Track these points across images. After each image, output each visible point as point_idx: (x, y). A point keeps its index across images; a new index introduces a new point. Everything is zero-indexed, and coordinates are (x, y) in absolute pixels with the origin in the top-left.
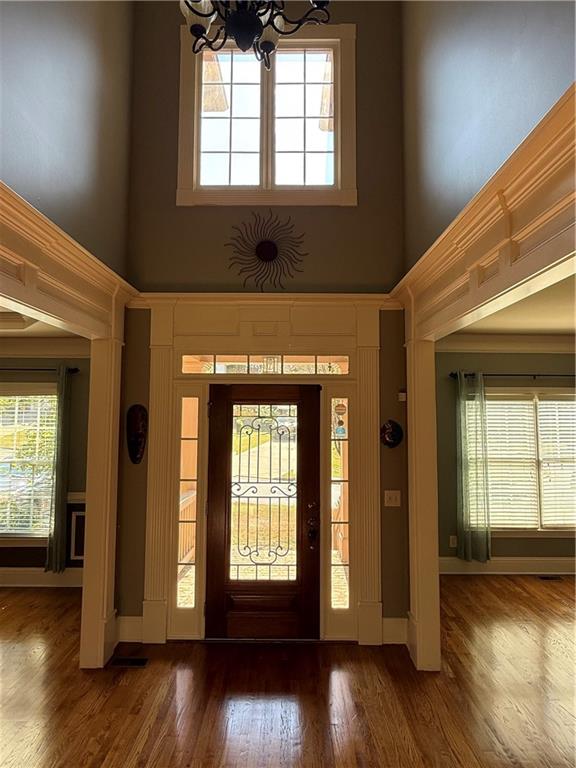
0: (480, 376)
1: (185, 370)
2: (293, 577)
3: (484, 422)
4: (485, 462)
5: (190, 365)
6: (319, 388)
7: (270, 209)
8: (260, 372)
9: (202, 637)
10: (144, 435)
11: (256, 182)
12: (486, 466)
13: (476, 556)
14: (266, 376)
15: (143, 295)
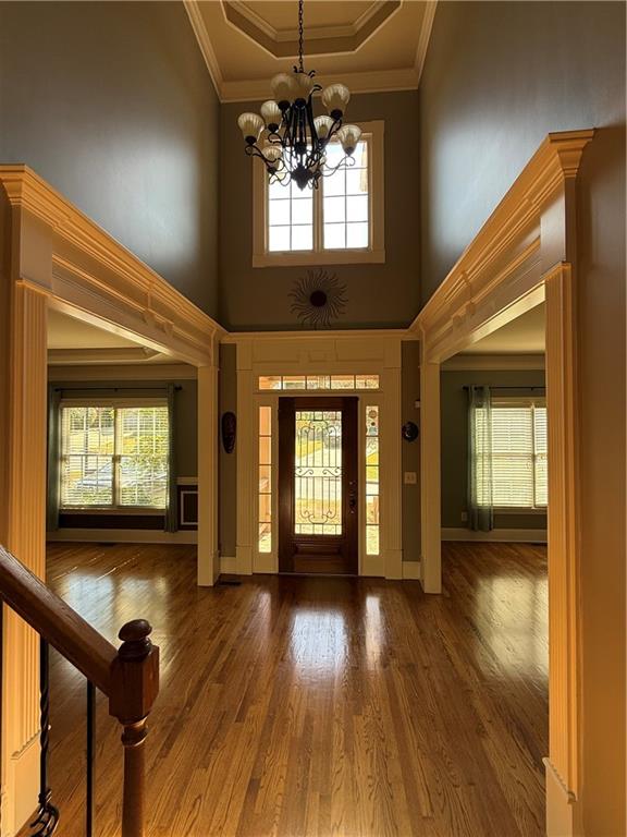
0: (487, 389)
1: (261, 388)
2: (339, 532)
3: (489, 424)
4: (490, 456)
5: (265, 384)
6: (357, 399)
7: (321, 267)
8: (315, 388)
9: (276, 571)
10: (234, 433)
11: (310, 247)
12: (490, 459)
13: (481, 528)
14: (319, 390)
15: (231, 334)
